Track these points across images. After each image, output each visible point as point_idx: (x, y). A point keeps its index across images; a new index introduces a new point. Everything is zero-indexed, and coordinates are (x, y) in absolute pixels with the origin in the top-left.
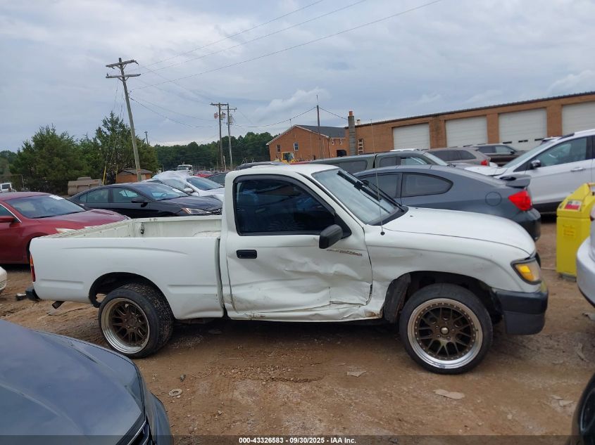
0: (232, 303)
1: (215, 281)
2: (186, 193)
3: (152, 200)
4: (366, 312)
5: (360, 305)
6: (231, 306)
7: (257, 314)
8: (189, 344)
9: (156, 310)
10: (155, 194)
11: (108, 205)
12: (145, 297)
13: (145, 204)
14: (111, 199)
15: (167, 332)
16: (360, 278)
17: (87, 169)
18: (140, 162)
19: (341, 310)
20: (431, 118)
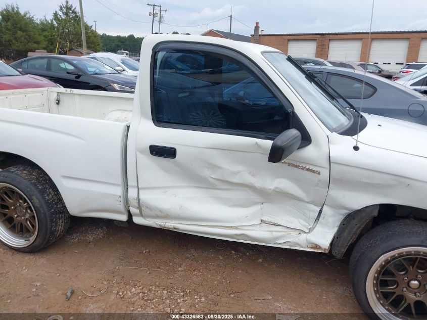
0: (139, 207)
1: (119, 179)
2: (117, 71)
3: (85, 74)
4: (308, 242)
5: (301, 232)
6: (137, 211)
7: (170, 224)
8: (90, 237)
9: (47, 202)
10: (90, 69)
11: (45, 73)
12: (35, 185)
13: (79, 76)
14: (49, 68)
15: (61, 227)
16: (307, 200)
17: (44, 44)
18: (87, 43)
19: (276, 234)
20: (319, 36)
